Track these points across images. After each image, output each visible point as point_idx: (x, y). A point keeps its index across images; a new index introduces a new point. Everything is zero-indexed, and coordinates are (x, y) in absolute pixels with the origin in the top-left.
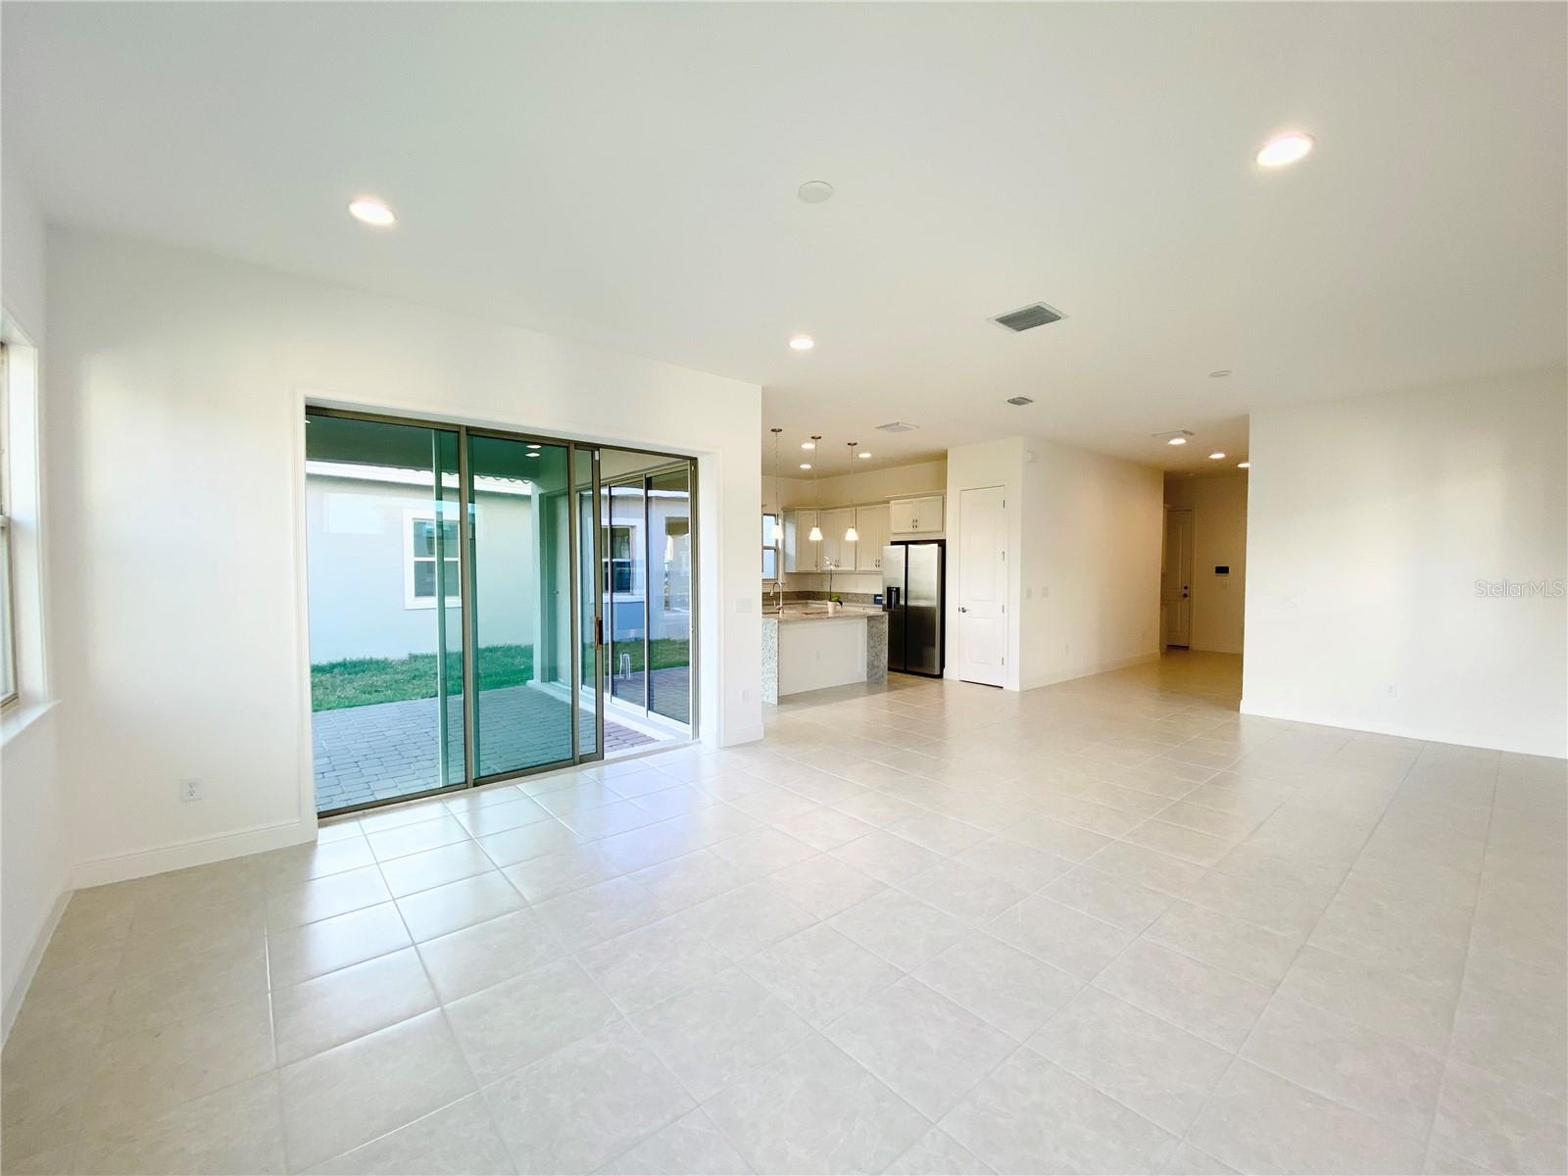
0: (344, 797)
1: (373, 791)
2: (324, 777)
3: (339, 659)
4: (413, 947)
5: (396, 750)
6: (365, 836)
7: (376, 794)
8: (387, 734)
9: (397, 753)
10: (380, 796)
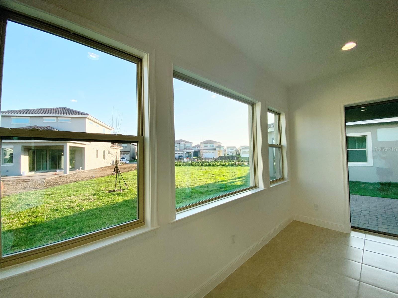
0: (367, 225)
1: (378, 227)
2: (365, 217)
3: (389, 181)
4: (358, 281)
5: (395, 216)
6: (365, 239)
7: (379, 229)
8: (394, 210)
9: (394, 218)
10: (380, 230)
